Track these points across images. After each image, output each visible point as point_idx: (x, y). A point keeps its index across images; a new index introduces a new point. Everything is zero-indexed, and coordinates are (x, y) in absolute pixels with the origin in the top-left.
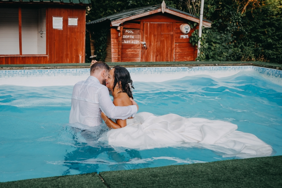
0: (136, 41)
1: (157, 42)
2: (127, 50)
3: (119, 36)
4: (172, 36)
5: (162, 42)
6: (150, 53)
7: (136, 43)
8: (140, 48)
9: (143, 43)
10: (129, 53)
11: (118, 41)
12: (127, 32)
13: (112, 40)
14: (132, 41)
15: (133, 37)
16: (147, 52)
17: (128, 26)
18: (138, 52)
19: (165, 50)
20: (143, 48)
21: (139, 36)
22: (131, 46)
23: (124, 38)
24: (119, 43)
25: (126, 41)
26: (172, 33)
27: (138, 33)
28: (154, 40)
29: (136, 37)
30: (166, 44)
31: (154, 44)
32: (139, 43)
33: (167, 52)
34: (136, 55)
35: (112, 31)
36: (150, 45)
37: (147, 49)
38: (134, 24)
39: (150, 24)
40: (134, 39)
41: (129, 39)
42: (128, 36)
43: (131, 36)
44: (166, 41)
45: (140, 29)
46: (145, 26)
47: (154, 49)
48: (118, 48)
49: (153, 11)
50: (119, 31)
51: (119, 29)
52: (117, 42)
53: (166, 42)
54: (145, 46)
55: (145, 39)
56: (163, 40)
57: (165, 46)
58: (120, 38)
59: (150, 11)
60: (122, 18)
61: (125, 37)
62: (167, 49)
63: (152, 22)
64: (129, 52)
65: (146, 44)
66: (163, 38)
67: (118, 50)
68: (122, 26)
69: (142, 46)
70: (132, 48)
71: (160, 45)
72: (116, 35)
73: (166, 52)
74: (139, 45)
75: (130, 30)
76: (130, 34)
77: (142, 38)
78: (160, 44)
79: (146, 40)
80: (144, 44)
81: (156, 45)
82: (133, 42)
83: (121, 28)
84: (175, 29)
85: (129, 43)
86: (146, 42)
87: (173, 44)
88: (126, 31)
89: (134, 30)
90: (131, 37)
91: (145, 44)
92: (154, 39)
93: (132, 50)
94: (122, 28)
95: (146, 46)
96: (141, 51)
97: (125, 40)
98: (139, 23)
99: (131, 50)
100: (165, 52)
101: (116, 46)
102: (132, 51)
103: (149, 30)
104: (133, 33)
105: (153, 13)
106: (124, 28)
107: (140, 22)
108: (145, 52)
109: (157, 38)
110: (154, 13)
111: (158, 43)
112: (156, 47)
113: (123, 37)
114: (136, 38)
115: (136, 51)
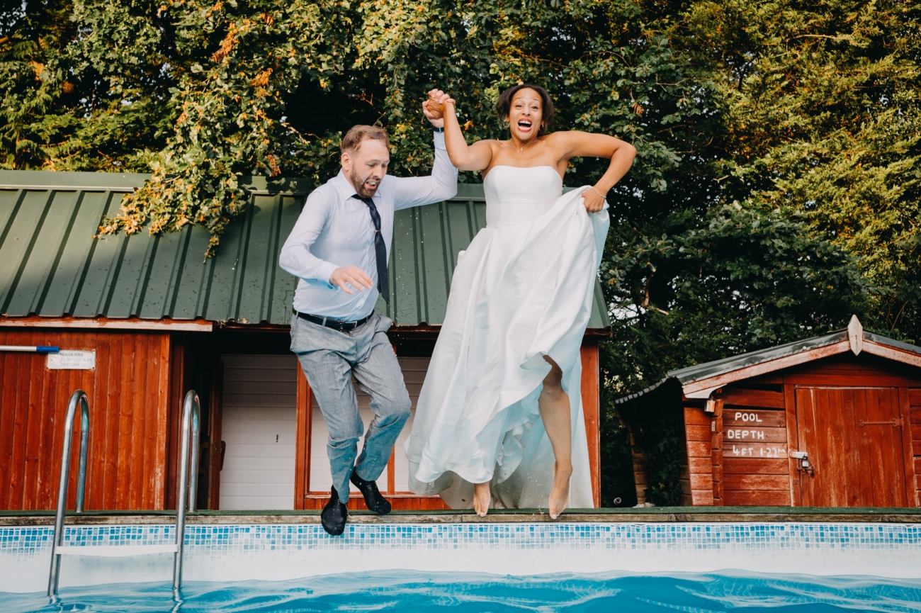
0: (774, 449)
1: (848, 450)
2: (744, 480)
3: (712, 433)
4: (900, 431)
5: (866, 451)
6: (829, 489)
7: (776, 456)
8: (791, 472)
9: (799, 455)
10: (752, 488)
11: (710, 448)
12: (740, 419)
13: (690, 444)
14: (759, 449)
15: (761, 435)
16: (816, 484)
17: (744, 401)
18: (782, 487)
19: (879, 481)
20: (800, 472)
21: (783, 433)
22: (756, 465)
23: (730, 437)
24: (714, 454)
25: (740, 450)
26: (897, 422)
27: (779, 423)
28: (838, 446)
29: (774, 436)
30: (880, 458)
31: (838, 460)
32: (785, 456)
33: (890, 488)
34: (777, 495)
35: (690, 415)
36: (825, 462)
37: (813, 475)
38: (762, 392)
39: (816, 392)
40: (765, 443)
41: (747, 442)
42: (745, 433)
43: (753, 432)
44: (882, 448)
45: (784, 409)
46: (799, 397)
47: (840, 475)
48: (713, 473)
49: (822, 349)
50: (711, 416)
51: (710, 407)
52: (708, 452)
53: (880, 452)
54: (805, 464)
55: (803, 443)
56: (871, 447)
57: (881, 467)
58: (717, 439)
59: (812, 349)
60: (717, 374)
61: (733, 434)
62: (889, 476)
63: (823, 386)
64: (752, 484)
65: (811, 458)
66: (868, 437)
67: (713, 477)
68: (719, 400)
69: (795, 465)
70: (761, 471)
71: (862, 463)
72: (703, 429)
73: (884, 487)
74: (786, 463)
75: (749, 413)
76: (749, 426)
77: (792, 439)
78: (861, 460)
79: (808, 444)
80: (802, 460)
81: (847, 461)
82: (761, 453)
83: (716, 405)
84: (907, 407)
85: (750, 455)
86: (807, 450)
87: (908, 459)
88: (737, 415)
89: (763, 413)
90: (756, 435)
91: (806, 459)
92: (838, 443)
93: (763, 477)
94: (721, 405)
95: (810, 465)
96: (795, 484)
97: (734, 447)
98: (779, 388)
99: (760, 480)
100: (880, 487)
101: (704, 464)
102: (763, 483)
103: (817, 412)
104: (760, 421)
105: (820, 356)
106: (725, 407)
107: (783, 385)
108: (808, 486)
109: (848, 439)
110: (825, 355)
111: (851, 454)
112: (847, 470)
113: (725, 434)
114: (774, 439)
115: (777, 483)
